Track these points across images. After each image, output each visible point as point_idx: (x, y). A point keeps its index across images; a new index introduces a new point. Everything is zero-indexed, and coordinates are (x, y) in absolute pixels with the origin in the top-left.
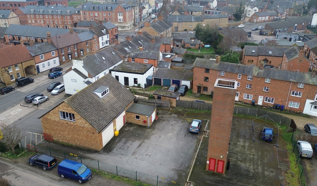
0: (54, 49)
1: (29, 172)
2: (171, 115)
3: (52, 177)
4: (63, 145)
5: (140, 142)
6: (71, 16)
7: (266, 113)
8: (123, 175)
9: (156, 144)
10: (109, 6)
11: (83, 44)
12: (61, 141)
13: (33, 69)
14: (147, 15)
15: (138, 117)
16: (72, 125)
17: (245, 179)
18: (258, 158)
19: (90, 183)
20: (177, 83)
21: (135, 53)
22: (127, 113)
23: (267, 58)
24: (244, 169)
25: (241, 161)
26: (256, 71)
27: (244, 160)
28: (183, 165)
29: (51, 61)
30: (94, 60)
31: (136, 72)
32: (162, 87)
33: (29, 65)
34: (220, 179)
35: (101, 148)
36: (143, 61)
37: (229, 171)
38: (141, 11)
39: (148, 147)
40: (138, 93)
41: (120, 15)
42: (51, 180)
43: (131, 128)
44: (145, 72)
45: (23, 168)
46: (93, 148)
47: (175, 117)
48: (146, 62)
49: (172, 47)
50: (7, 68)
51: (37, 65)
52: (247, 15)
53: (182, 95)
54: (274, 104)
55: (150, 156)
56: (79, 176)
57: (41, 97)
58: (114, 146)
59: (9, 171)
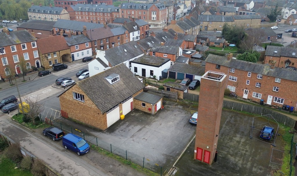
0: (87, 41)
1: (41, 140)
2: (176, 107)
3: (58, 147)
4: (75, 122)
5: (142, 127)
6: (111, 14)
7: (271, 113)
8: (117, 153)
9: (155, 131)
10: (145, 6)
11: (115, 38)
12: (74, 118)
13: (69, 57)
14: (181, 14)
15: (144, 105)
16: (82, 105)
17: (230, 172)
18: (250, 154)
19: (86, 156)
20: (190, 78)
21: (156, 48)
22: (135, 100)
23: (290, 59)
24: (232, 163)
25: (232, 155)
26: (267, 70)
27: (235, 155)
28: (175, 152)
29: (85, 51)
30: (116, 51)
31: (153, 64)
32: (176, 80)
33: (65, 53)
34: (205, 169)
35: (105, 128)
36: (162, 56)
37: (217, 162)
38: (175, 11)
39: (147, 132)
40: (151, 84)
41: (153, 14)
42: (56, 149)
43: (137, 114)
44: (161, 65)
45: (37, 136)
46: (99, 127)
47: (180, 108)
48: (165, 56)
49: (195, 44)
50: (47, 55)
51: (72, 54)
52: (284, 17)
53: (193, 89)
54: (284, 105)
55: (146, 140)
56: (77, 149)
57: (68, 81)
58: (118, 127)
59: (27, 138)
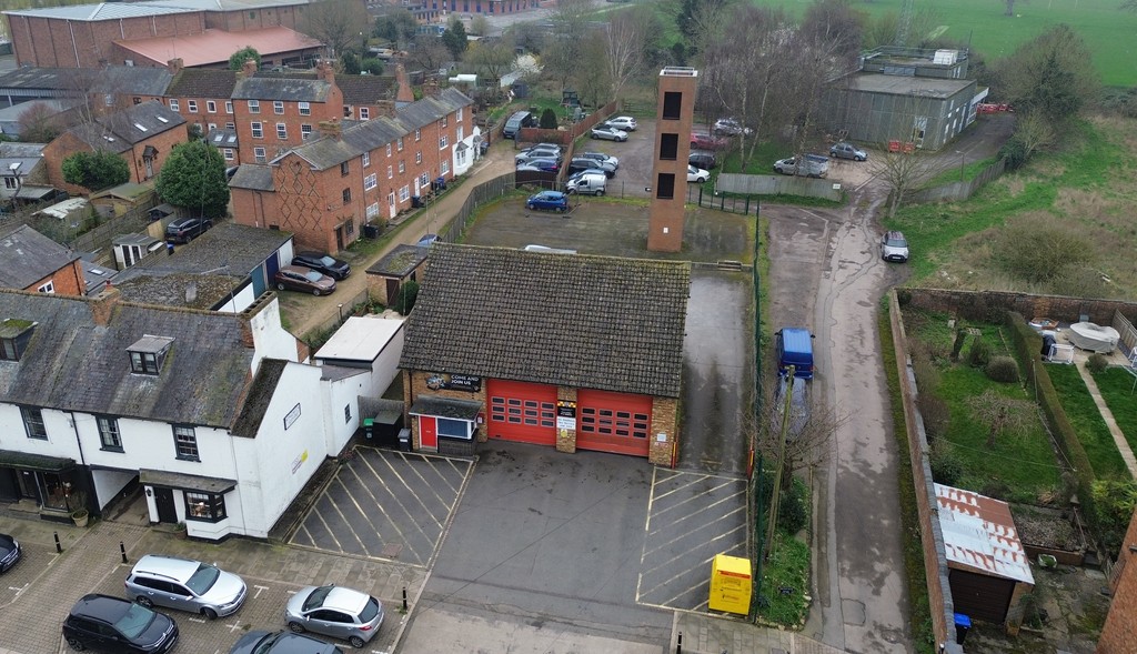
54: (431, 183)
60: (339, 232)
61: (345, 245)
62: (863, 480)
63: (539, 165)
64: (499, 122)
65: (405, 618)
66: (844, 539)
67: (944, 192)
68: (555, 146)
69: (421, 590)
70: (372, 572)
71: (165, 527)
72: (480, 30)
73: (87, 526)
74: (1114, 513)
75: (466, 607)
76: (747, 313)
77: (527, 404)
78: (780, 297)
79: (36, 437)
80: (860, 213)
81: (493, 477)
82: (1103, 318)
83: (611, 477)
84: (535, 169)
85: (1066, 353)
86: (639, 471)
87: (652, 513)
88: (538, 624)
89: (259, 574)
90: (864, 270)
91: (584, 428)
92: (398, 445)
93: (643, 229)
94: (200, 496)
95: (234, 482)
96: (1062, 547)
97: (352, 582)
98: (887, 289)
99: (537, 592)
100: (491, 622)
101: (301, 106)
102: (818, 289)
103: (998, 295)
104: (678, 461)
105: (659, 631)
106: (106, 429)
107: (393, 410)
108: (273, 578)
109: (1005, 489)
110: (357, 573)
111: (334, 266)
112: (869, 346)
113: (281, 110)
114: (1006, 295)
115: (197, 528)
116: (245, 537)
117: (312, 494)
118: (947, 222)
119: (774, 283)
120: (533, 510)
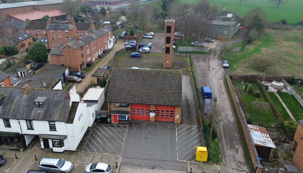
54: (103, 51)
60: (81, 65)
61: (82, 69)
62: (228, 124)
63: (131, 45)
64: (119, 34)
65: (117, 170)
66: (227, 140)
67: (235, 50)
68: (135, 40)
69: (120, 162)
70: (106, 158)
71: (46, 150)
72: (109, 10)
73: (23, 151)
74: (291, 129)
75: (133, 165)
76: (191, 83)
77: (142, 110)
78: (199, 78)
79: (7, 127)
80: (215, 55)
81: (134, 129)
82: (279, 80)
83: (165, 128)
84: (130, 47)
85: (271, 89)
86: (172, 126)
87: (177, 137)
88: (153, 168)
89: (75, 161)
90: (219, 70)
91: (157, 115)
92: (107, 123)
93: (161, 62)
94: (57, 141)
95: (67, 136)
96: (279, 138)
97: (101, 161)
98: (225, 75)
99: (151, 160)
100: (140, 169)
101: (66, 31)
102: (208, 76)
103: (253, 75)
104: (182, 122)
105: (184, 168)
106: (28, 124)
107: (105, 113)
108: (79, 162)
109: (263, 124)
110: (102, 158)
111: (81, 75)
112: (224, 90)
113: (60, 32)
114: (255, 75)
115: (55, 149)
116: (70, 151)
117: (86, 138)
118: (237, 57)
119: (197, 74)
120: (146, 138)
